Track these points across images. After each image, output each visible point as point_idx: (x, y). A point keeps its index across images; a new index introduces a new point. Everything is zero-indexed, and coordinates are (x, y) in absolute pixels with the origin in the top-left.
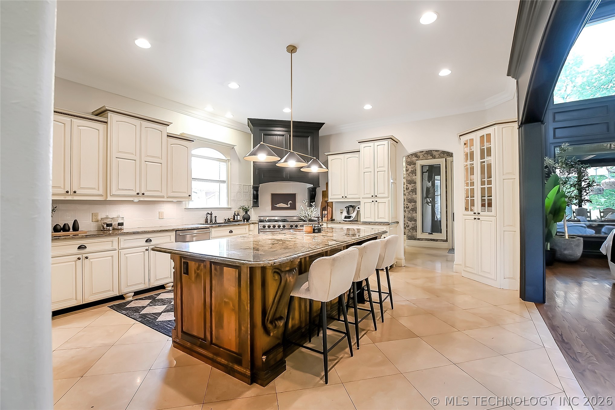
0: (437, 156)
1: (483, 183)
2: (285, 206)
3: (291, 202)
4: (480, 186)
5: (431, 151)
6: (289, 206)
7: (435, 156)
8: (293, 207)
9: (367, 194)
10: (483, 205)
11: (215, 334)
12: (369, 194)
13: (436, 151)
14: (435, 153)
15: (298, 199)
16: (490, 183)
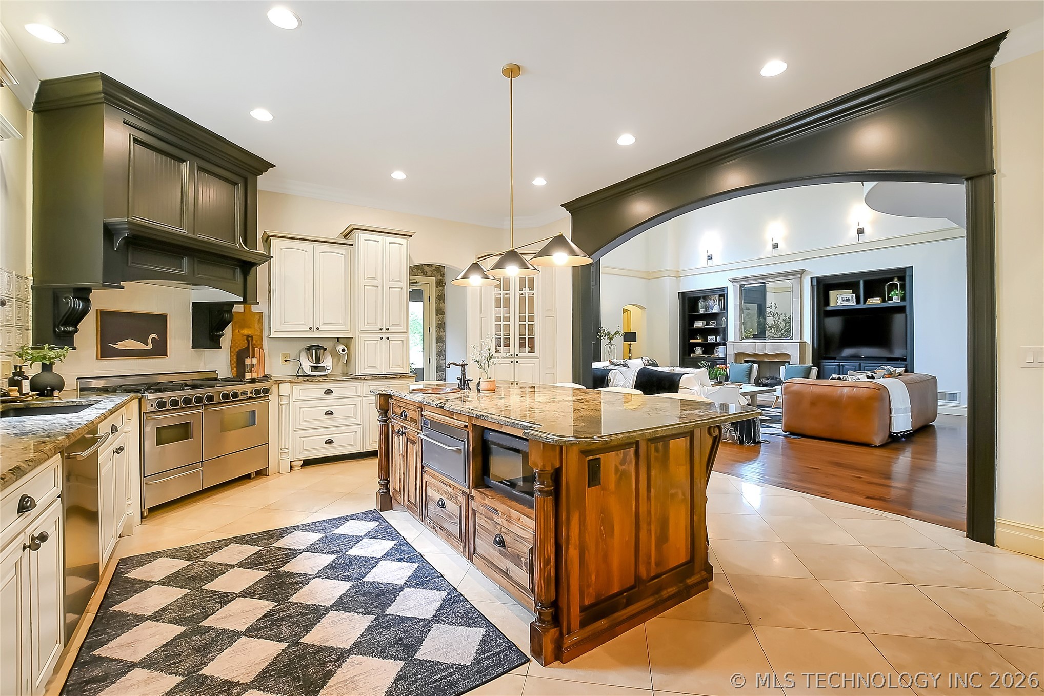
0: (429, 273)
1: (522, 319)
2: (139, 346)
3: (154, 336)
4: (518, 323)
5: (422, 265)
6: (150, 346)
7: (427, 273)
8: (160, 350)
9: (368, 324)
10: (522, 345)
11: (655, 559)
12: (375, 325)
13: (428, 265)
14: (426, 268)
15: (173, 327)
16: (532, 319)
